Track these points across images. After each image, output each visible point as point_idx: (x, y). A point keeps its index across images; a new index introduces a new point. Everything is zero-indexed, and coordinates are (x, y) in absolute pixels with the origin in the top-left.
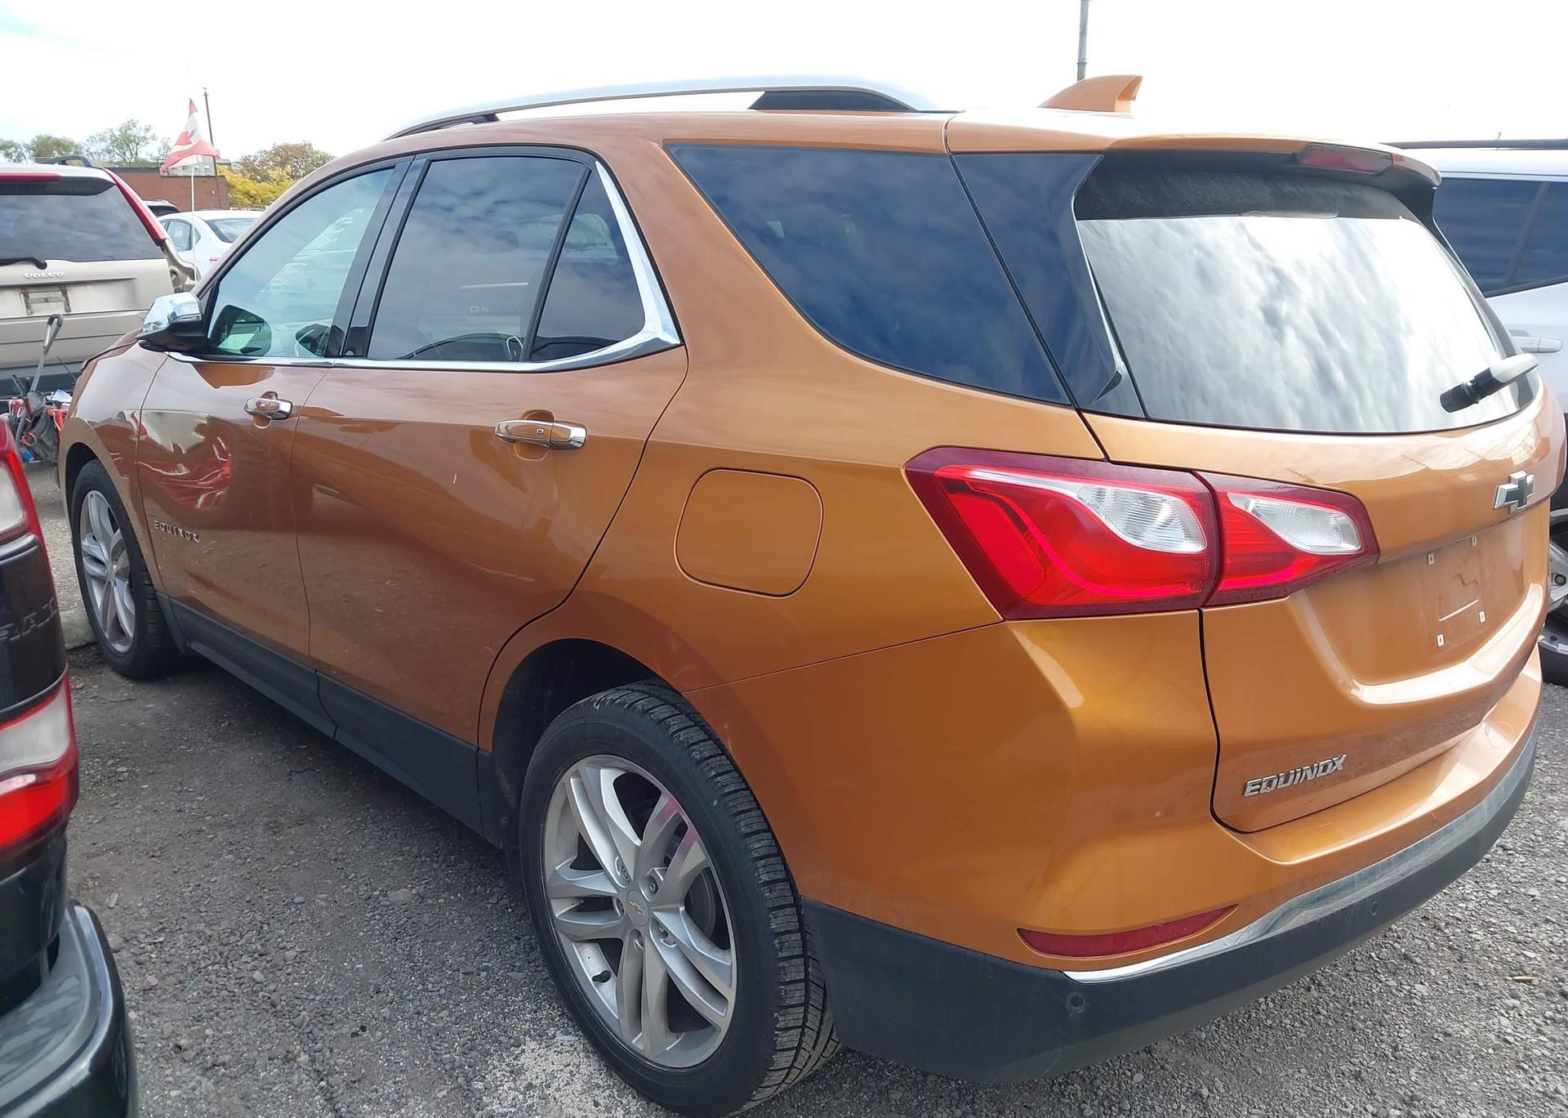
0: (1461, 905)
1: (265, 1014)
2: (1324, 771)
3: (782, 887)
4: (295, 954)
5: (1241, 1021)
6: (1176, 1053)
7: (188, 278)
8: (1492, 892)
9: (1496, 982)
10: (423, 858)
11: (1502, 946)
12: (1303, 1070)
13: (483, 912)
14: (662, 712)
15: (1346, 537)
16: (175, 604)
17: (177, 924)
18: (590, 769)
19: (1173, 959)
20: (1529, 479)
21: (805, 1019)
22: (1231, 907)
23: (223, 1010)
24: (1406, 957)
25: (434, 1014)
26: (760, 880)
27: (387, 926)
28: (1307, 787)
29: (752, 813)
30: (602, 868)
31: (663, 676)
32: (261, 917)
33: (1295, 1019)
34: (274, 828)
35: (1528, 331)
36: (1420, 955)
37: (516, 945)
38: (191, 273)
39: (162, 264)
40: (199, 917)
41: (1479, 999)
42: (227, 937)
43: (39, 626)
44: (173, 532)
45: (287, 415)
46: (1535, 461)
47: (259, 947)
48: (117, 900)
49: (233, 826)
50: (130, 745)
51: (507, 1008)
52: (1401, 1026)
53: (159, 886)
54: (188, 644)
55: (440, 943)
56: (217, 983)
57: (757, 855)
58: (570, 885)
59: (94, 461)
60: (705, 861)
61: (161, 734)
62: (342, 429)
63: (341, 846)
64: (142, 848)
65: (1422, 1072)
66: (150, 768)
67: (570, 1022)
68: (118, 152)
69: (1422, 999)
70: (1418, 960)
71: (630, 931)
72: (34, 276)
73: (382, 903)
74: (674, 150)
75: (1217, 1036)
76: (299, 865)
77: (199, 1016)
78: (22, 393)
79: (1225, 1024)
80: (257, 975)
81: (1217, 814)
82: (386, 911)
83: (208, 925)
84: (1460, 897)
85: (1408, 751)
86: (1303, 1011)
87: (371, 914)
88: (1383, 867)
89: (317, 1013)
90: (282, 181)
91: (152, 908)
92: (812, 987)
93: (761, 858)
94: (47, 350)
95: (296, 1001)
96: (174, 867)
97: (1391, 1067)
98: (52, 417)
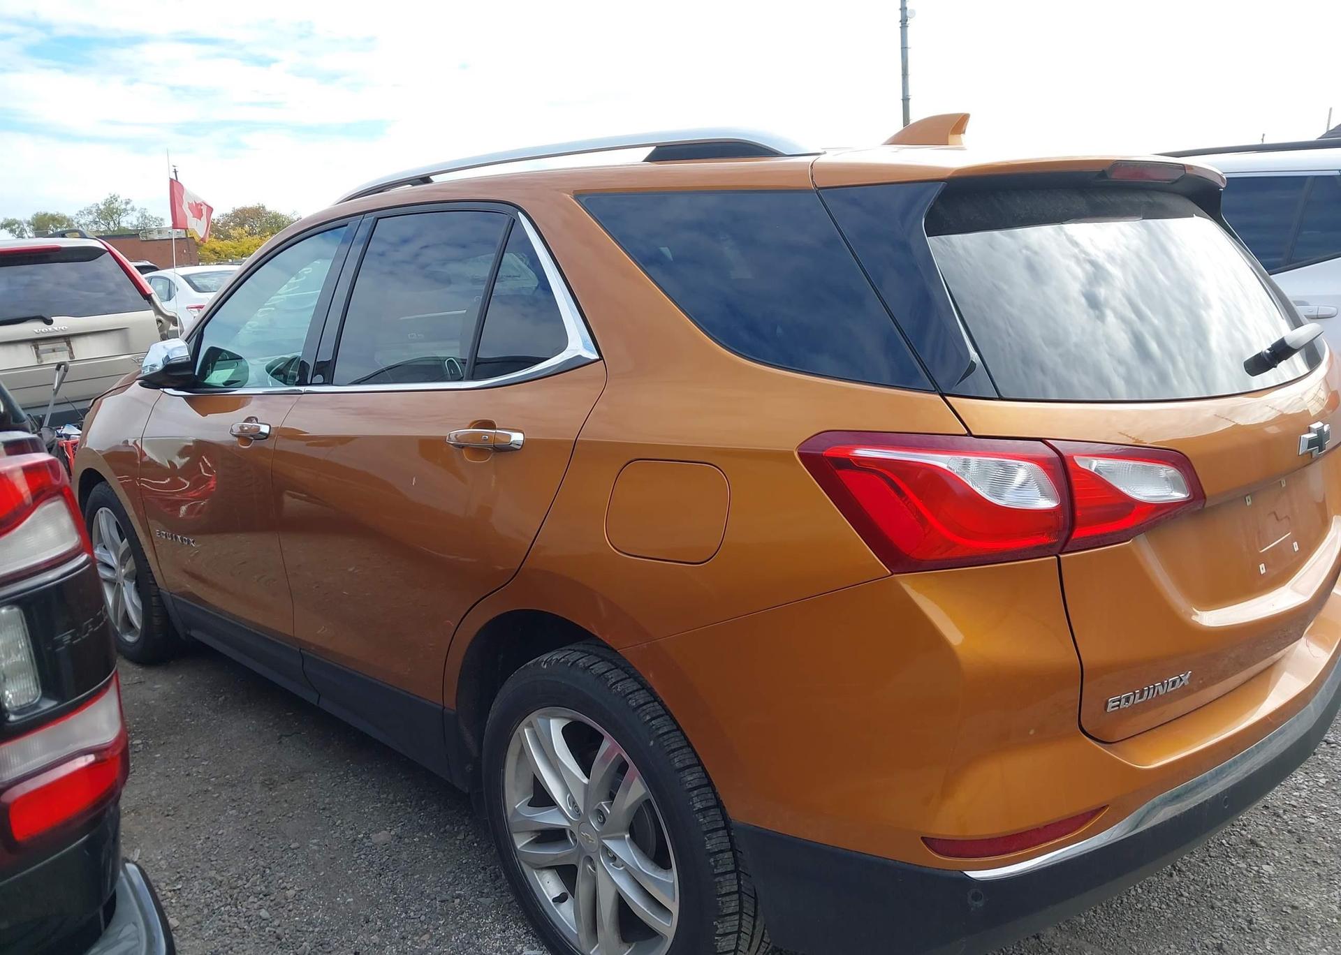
0: (1295, 794)
1: (272, 947)
2: (1173, 686)
3: (713, 813)
4: (294, 892)
5: (1114, 906)
6: (1061, 937)
7: (171, 325)
8: (1321, 781)
9: (1333, 859)
10: (399, 804)
11: (1334, 828)
12: (1172, 946)
13: (452, 848)
14: (600, 668)
15: (1176, 487)
16: (175, 599)
17: (192, 872)
18: (541, 720)
19: (1056, 855)
20: (1326, 428)
21: (740, 925)
22: (1104, 808)
23: (236, 944)
24: (1253, 842)
25: (417, 938)
26: (695, 807)
27: (371, 863)
28: (1160, 700)
29: (684, 750)
30: (556, 805)
31: (600, 637)
32: (262, 862)
33: (1161, 902)
34: (270, 785)
35: (1306, 301)
36: (1265, 840)
37: (482, 874)
38: (174, 321)
39: (150, 315)
40: (210, 866)
41: (1319, 875)
42: (235, 881)
43: (95, 629)
44: (172, 539)
45: (267, 436)
46: (1328, 412)
47: (264, 889)
48: (140, 856)
49: (234, 785)
50: (143, 721)
51: (480, 929)
52: (1254, 902)
53: (174, 840)
54: (188, 632)
55: (418, 876)
56: (229, 922)
57: (690, 786)
58: (528, 820)
59: (103, 482)
60: (644, 794)
61: (169, 710)
62: (307, 445)
63: (328, 797)
64: (158, 809)
65: (1275, 941)
66: (160, 739)
67: (534, 939)
68: (103, 222)
69: (1270, 877)
70: (1263, 844)
71: (584, 856)
72: (43, 330)
73: (366, 845)
74: (583, 200)
75: (1095, 920)
76: (293, 815)
77: (216, 951)
78: (36, 430)
79: (1101, 910)
80: (263, 913)
81: (1085, 729)
82: (370, 851)
83: (219, 872)
84: (1294, 787)
85: (1242, 665)
86: (1168, 895)
87: (357, 854)
88: (1230, 766)
89: (317, 943)
90: (241, 238)
91: (170, 860)
92: (745, 897)
93: (695, 788)
94: (56, 391)
95: (298, 934)
96: (187, 823)
97: (1248, 938)
98: (62, 448)
